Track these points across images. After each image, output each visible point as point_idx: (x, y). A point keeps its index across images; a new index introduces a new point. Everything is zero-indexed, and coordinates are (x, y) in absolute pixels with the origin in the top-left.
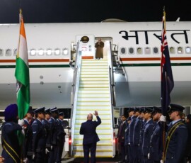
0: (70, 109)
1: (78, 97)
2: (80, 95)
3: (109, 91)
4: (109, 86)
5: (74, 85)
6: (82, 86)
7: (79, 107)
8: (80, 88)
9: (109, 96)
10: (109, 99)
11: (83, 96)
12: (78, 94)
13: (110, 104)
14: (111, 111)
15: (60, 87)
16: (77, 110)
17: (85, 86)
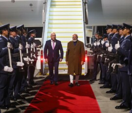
0: (42, 28)
1: (50, 15)
2: (51, 13)
3: (81, 9)
4: (81, 3)
5: (45, 3)
6: (53, 4)
7: (50, 25)
8: (52, 5)
9: (82, 13)
10: (82, 17)
11: (54, 13)
12: (50, 11)
13: (82, 22)
14: (83, 29)
15: (31, 5)
16: (49, 28)
17: (57, 3)
